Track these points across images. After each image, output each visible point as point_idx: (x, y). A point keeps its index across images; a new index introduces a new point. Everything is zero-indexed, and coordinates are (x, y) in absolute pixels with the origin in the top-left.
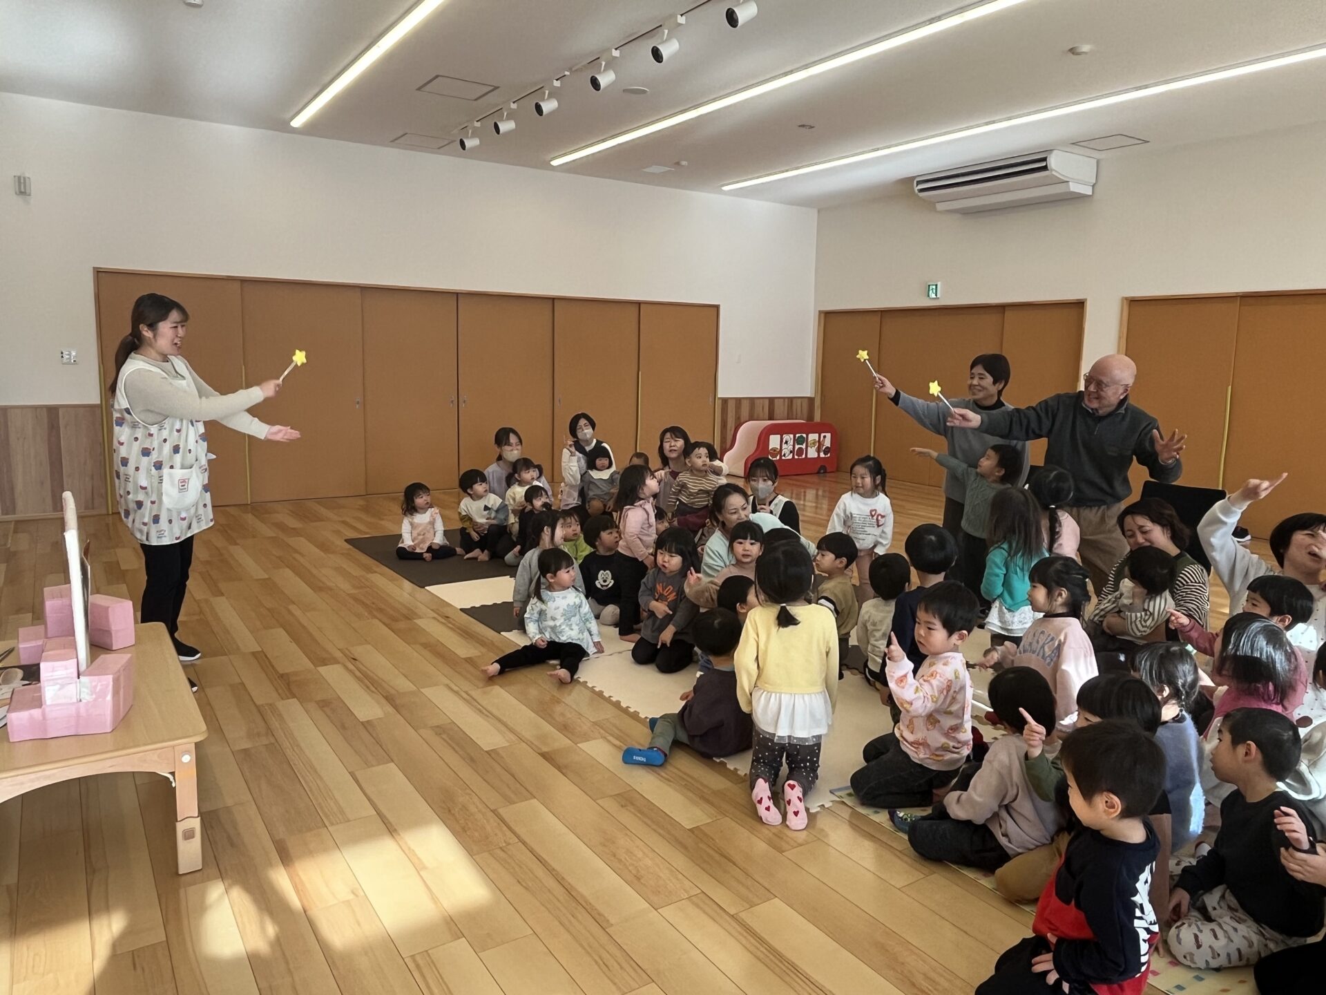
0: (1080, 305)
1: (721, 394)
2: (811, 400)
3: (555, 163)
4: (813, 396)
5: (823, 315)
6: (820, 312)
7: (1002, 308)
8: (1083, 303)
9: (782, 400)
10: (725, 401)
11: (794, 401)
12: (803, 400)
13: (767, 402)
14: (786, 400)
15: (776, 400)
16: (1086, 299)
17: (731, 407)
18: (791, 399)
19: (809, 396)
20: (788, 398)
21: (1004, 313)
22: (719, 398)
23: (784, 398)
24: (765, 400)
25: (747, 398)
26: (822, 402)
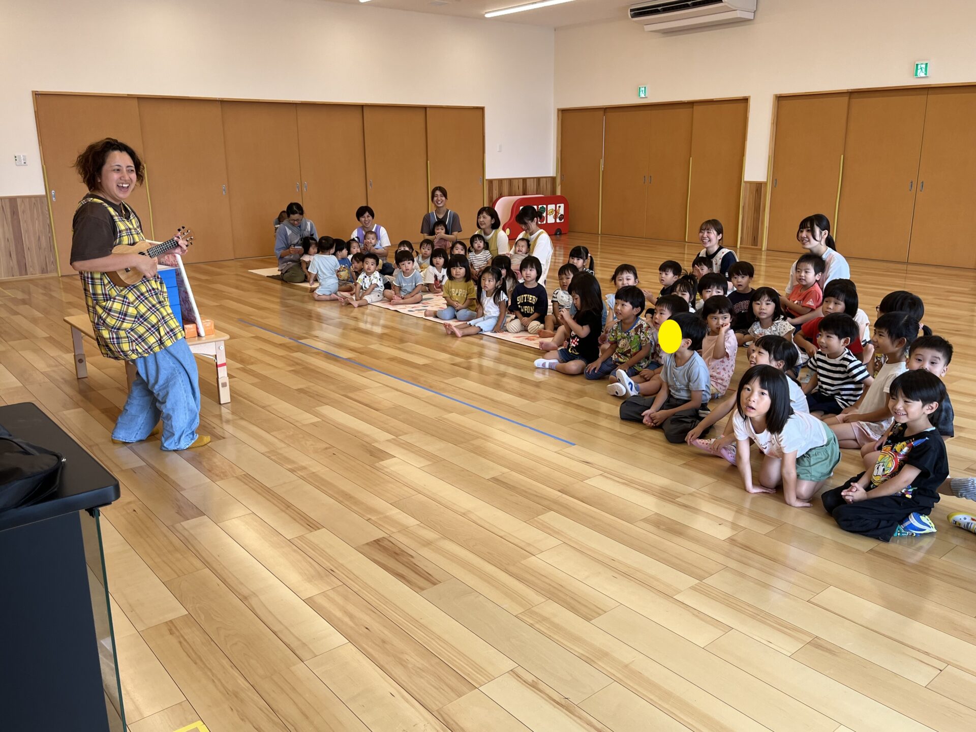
0: (745, 100)
1: (489, 176)
2: (553, 179)
3: (362, 1)
4: (555, 175)
5: (560, 112)
6: (559, 110)
7: (691, 104)
8: (747, 99)
9: (532, 180)
10: (491, 182)
11: (541, 179)
12: (547, 179)
13: (522, 180)
15: (528, 180)
16: (750, 97)
17: (496, 185)
18: (539, 179)
19: (551, 175)
20: (537, 178)
21: (693, 108)
22: (487, 180)
23: (534, 178)
24: (519, 180)
25: (506, 179)
26: (562, 181)
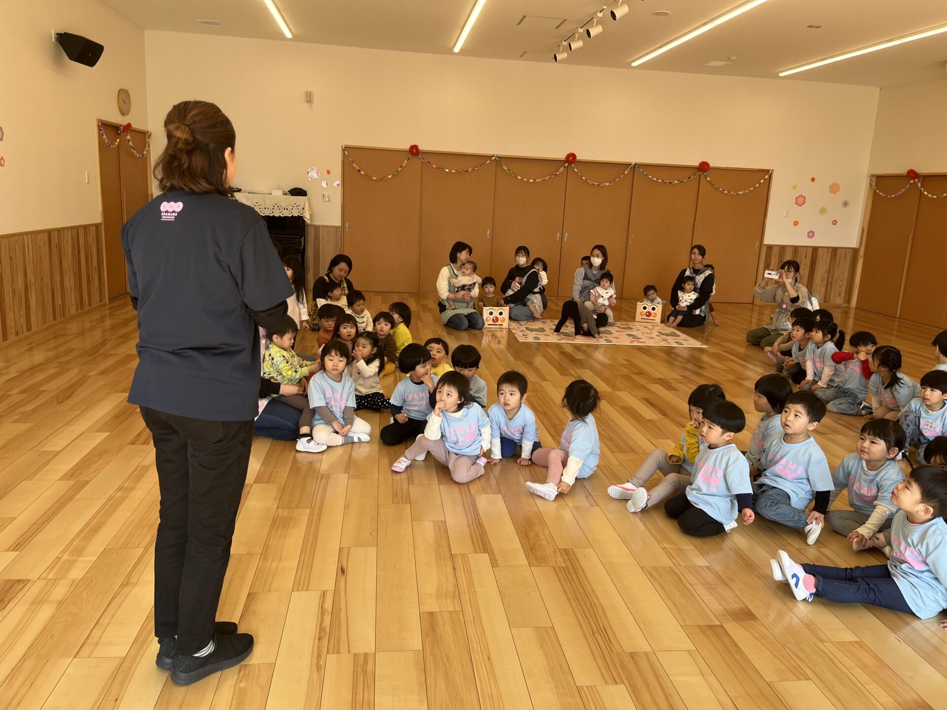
1: (768, 241)
2: (855, 251)
3: (634, 64)
4: (858, 247)
5: (874, 179)
6: (872, 176)
9: (826, 249)
10: (770, 247)
11: (839, 250)
12: (847, 250)
13: (811, 249)
14: (830, 250)
15: (820, 250)
17: (775, 252)
18: (835, 250)
19: (853, 246)
20: (832, 248)
22: (765, 245)
23: (828, 248)
24: (808, 248)
25: (790, 246)
26: (865, 253)
